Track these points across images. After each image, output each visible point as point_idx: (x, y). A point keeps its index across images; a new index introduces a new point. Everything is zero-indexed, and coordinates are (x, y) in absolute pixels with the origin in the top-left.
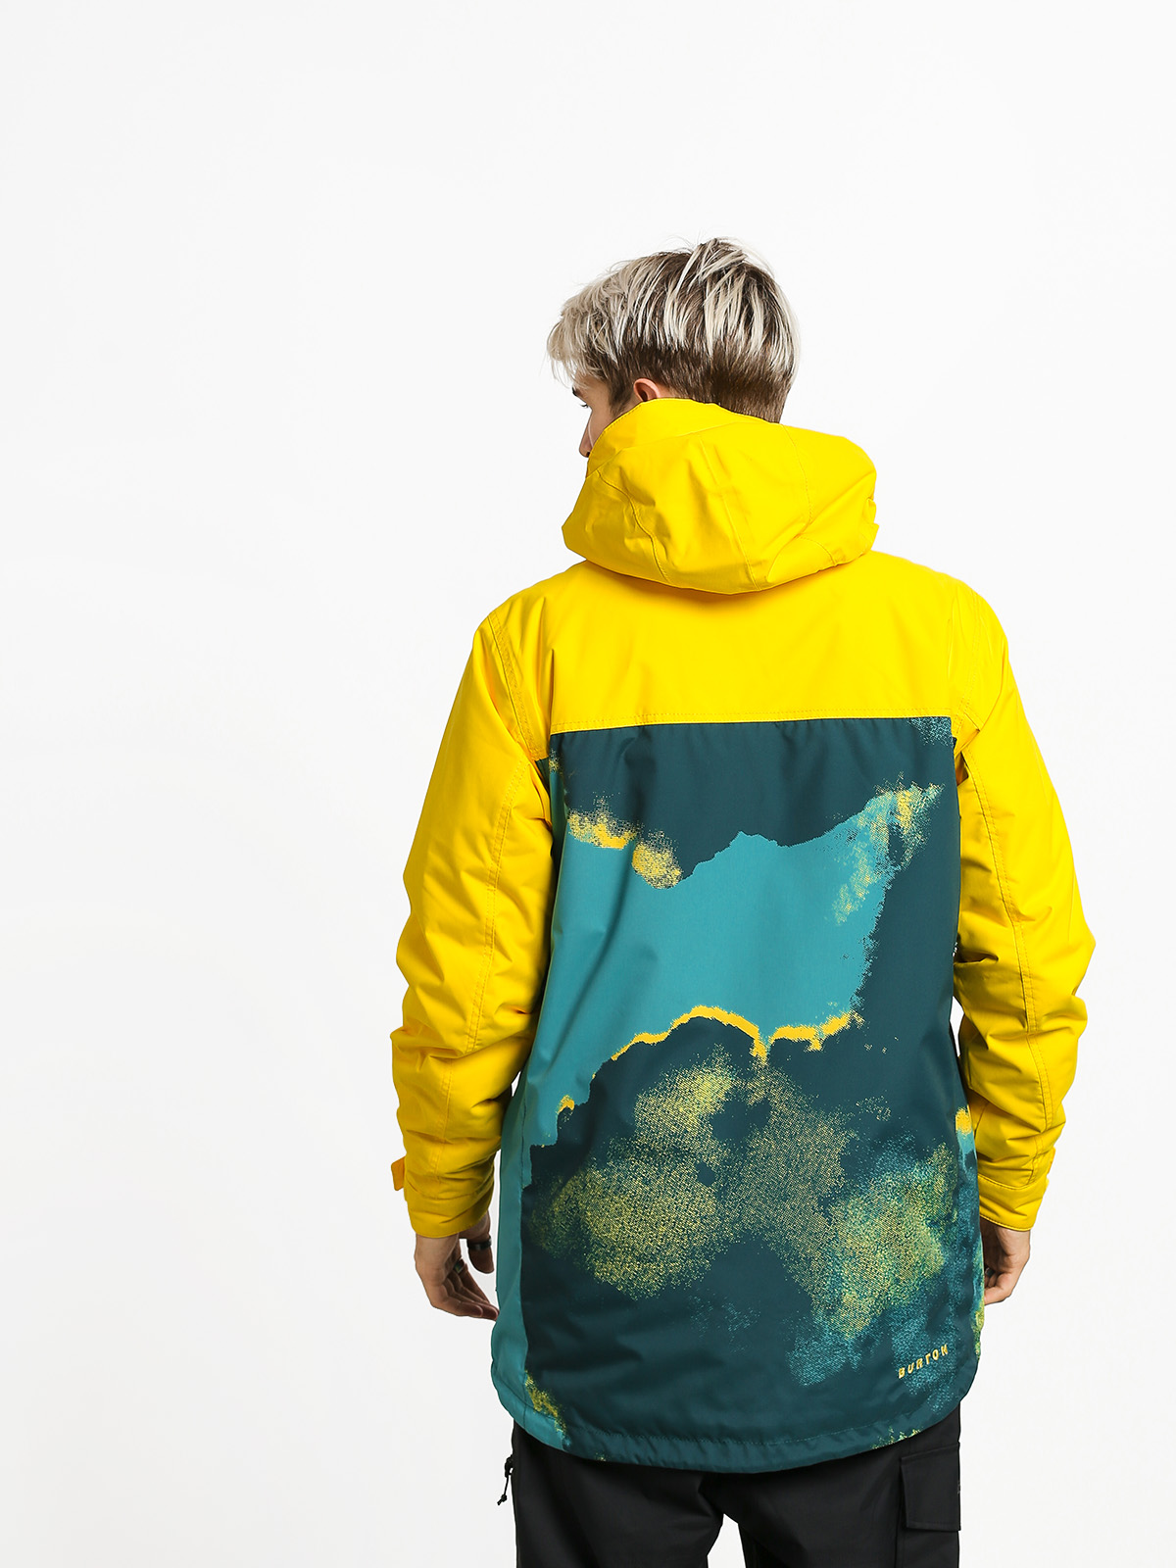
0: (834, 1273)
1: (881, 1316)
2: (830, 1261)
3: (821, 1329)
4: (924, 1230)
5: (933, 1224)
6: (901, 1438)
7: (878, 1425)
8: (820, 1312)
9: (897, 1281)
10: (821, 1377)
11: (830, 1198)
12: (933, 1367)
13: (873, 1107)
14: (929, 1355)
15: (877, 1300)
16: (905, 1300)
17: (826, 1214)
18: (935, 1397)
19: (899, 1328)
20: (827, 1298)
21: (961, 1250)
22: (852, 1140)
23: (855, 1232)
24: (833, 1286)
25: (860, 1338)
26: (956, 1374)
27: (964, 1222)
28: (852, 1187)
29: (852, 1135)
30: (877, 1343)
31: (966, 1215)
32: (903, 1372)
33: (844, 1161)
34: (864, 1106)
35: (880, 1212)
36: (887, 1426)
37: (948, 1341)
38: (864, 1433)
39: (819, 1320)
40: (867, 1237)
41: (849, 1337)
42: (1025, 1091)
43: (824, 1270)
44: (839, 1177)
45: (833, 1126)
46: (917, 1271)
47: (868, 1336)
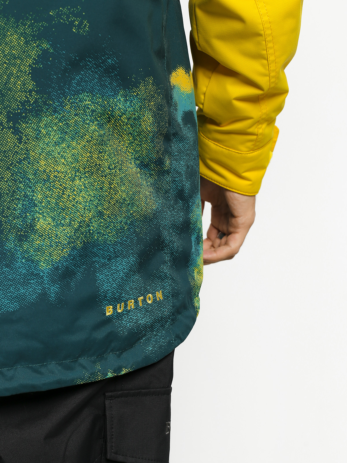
0: (26, 196)
1: (82, 248)
2: (21, 182)
3: (13, 255)
4: (132, 168)
5: (143, 165)
6: (110, 375)
7: (83, 360)
8: (11, 237)
9: (101, 214)
10: (13, 306)
11: (21, 113)
12: (147, 309)
13: (68, 17)
14: (142, 298)
15: (76, 230)
16: (111, 237)
17: (16, 132)
18: (149, 339)
19: (104, 265)
20: (18, 222)
21: (176, 202)
22: (45, 52)
23: (49, 154)
24: (25, 210)
25: (57, 268)
26: (173, 320)
27: (177, 172)
28: (45, 103)
29: (45, 46)
30: (79, 276)
31: (181, 166)
32: (111, 310)
33: (35, 74)
34: (59, 15)
35: (77, 135)
36: (94, 362)
37: (163, 288)
38: (68, 368)
39: (10, 245)
40: (63, 160)
41: (44, 266)
42: (249, 46)
43: (14, 191)
44: (30, 91)
45: (23, 34)
46: (124, 209)
47: (67, 268)
